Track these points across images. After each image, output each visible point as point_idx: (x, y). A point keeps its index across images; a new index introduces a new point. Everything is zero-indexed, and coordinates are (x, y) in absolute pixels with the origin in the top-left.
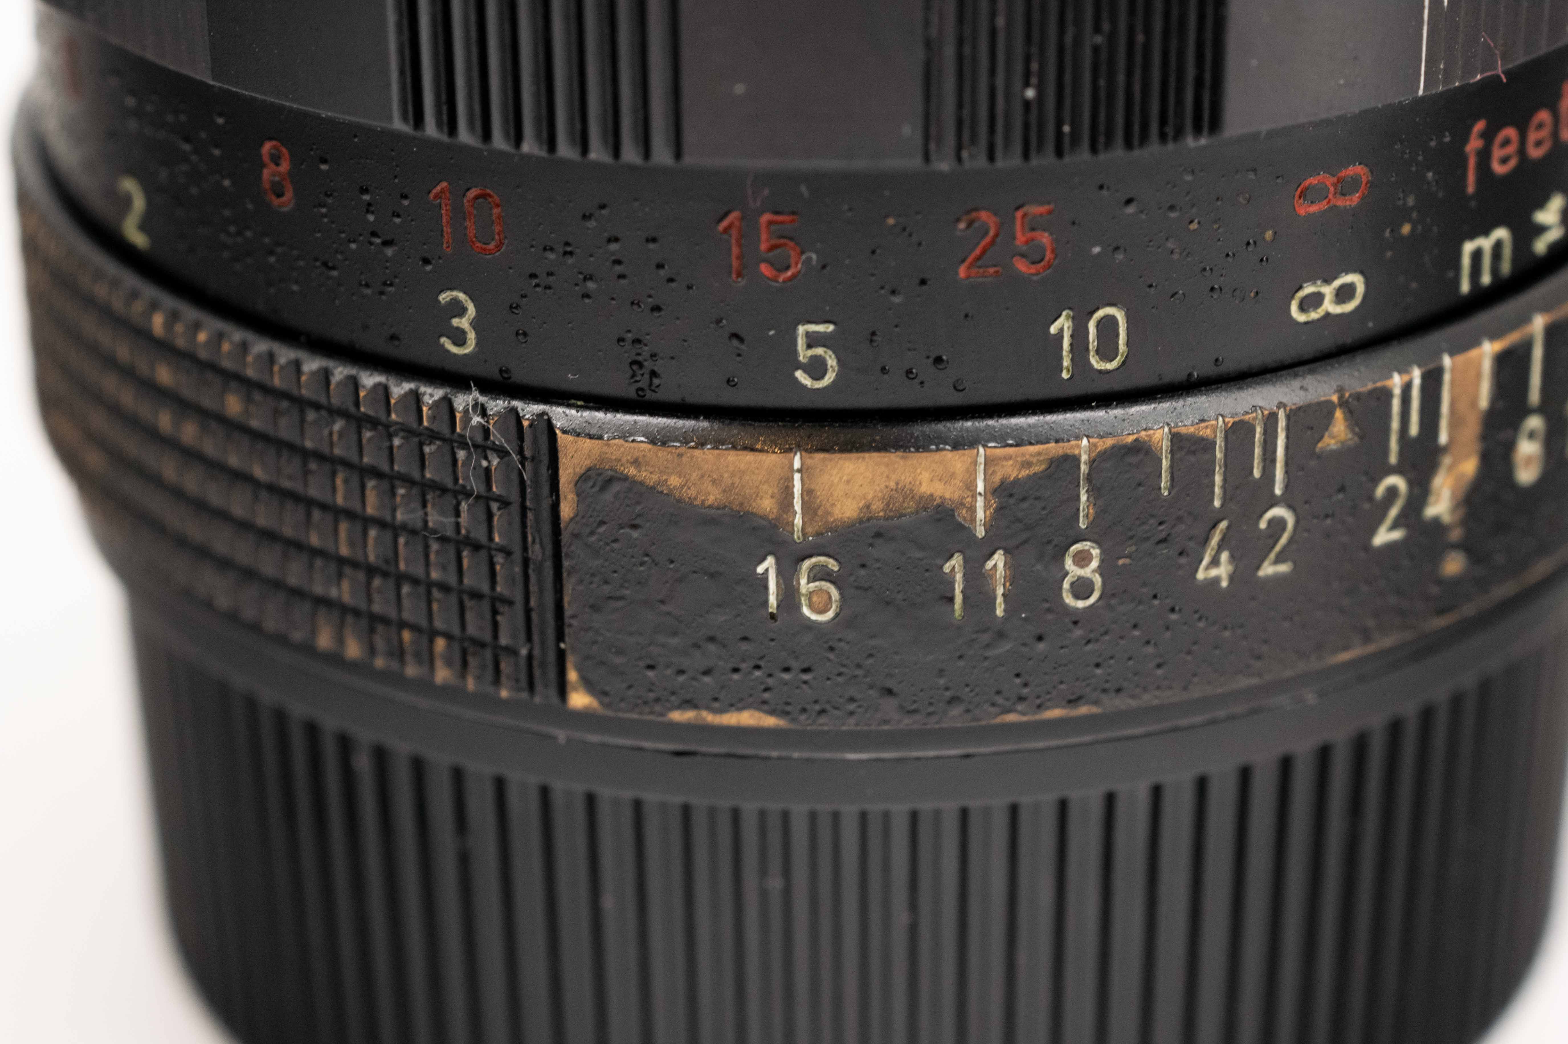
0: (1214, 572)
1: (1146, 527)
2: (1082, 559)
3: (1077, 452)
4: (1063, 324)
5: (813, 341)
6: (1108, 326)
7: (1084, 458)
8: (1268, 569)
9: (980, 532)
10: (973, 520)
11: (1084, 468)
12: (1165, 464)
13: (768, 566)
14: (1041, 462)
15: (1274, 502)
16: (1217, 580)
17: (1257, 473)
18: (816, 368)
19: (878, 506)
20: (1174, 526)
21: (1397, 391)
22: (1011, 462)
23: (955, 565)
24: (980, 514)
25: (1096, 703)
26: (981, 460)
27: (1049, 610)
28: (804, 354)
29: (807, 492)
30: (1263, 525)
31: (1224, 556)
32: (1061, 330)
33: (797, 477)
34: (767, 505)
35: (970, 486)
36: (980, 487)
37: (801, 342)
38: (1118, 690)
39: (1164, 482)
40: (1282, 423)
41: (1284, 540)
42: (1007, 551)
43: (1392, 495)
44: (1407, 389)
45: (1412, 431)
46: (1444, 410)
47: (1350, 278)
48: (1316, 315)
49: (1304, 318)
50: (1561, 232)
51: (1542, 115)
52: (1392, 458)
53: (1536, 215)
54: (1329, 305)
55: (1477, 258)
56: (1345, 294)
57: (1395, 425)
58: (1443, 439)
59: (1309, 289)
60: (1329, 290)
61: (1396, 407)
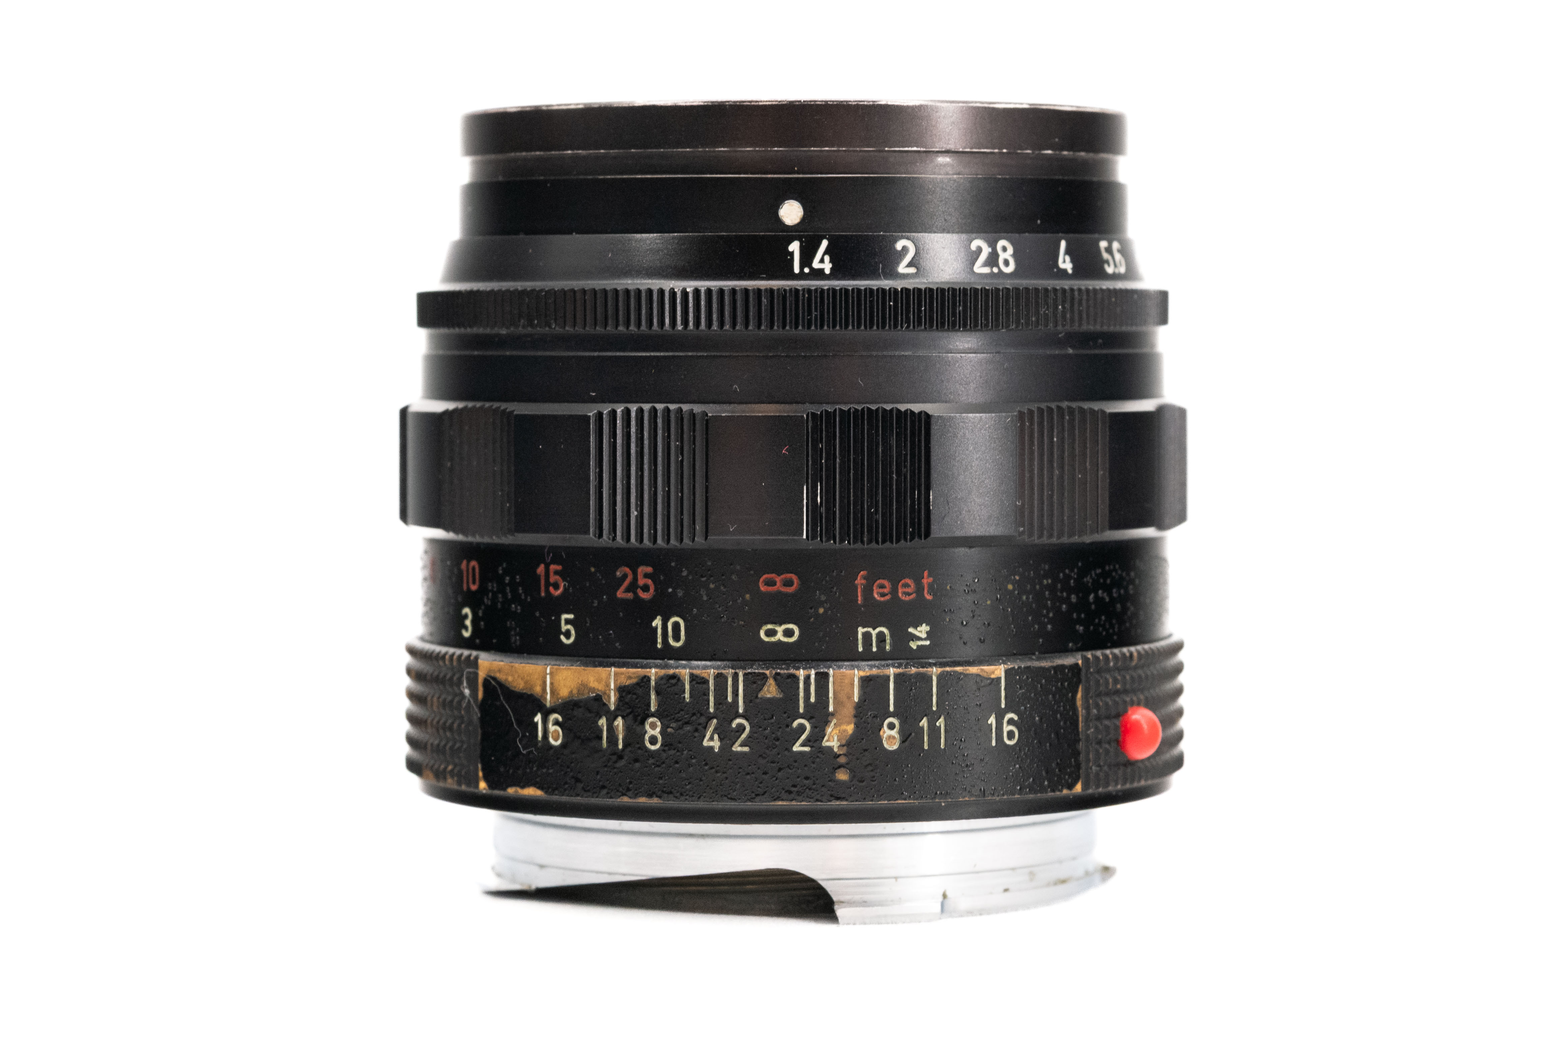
0: (711, 744)
1: (679, 715)
2: (653, 726)
3: (649, 675)
4: (657, 622)
5: (568, 622)
6: (676, 626)
7: (653, 678)
8: (737, 748)
9: (612, 708)
10: (609, 702)
11: (653, 683)
12: (687, 687)
13: (538, 718)
14: (635, 678)
15: (738, 716)
16: (712, 748)
17: (730, 699)
18: (568, 634)
19: (575, 691)
20: (691, 717)
21: (802, 678)
22: (623, 676)
23: (603, 722)
24: (613, 699)
26: (613, 674)
27: (639, 748)
28: (564, 628)
29: (552, 684)
30: (734, 725)
31: (716, 737)
32: (657, 624)
33: (548, 677)
34: (538, 689)
35: (608, 685)
36: (612, 686)
37: (563, 622)
38: (669, 793)
39: (687, 695)
40: (741, 679)
41: (744, 736)
42: (623, 717)
43: (802, 728)
44: (807, 678)
45: (813, 700)
46: (831, 695)
47: (791, 626)
48: (773, 639)
49: (766, 639)
50: (928, 643)
51: (908, 581)
52: (801, 710)
53: (911, 630)
54: (780, 636)
55: (867, 636)
56: (788, 633)
57: (802, 694)
58: (831, 709)
59: (770, 626)
60: (780, 629)
61: (801, 685)
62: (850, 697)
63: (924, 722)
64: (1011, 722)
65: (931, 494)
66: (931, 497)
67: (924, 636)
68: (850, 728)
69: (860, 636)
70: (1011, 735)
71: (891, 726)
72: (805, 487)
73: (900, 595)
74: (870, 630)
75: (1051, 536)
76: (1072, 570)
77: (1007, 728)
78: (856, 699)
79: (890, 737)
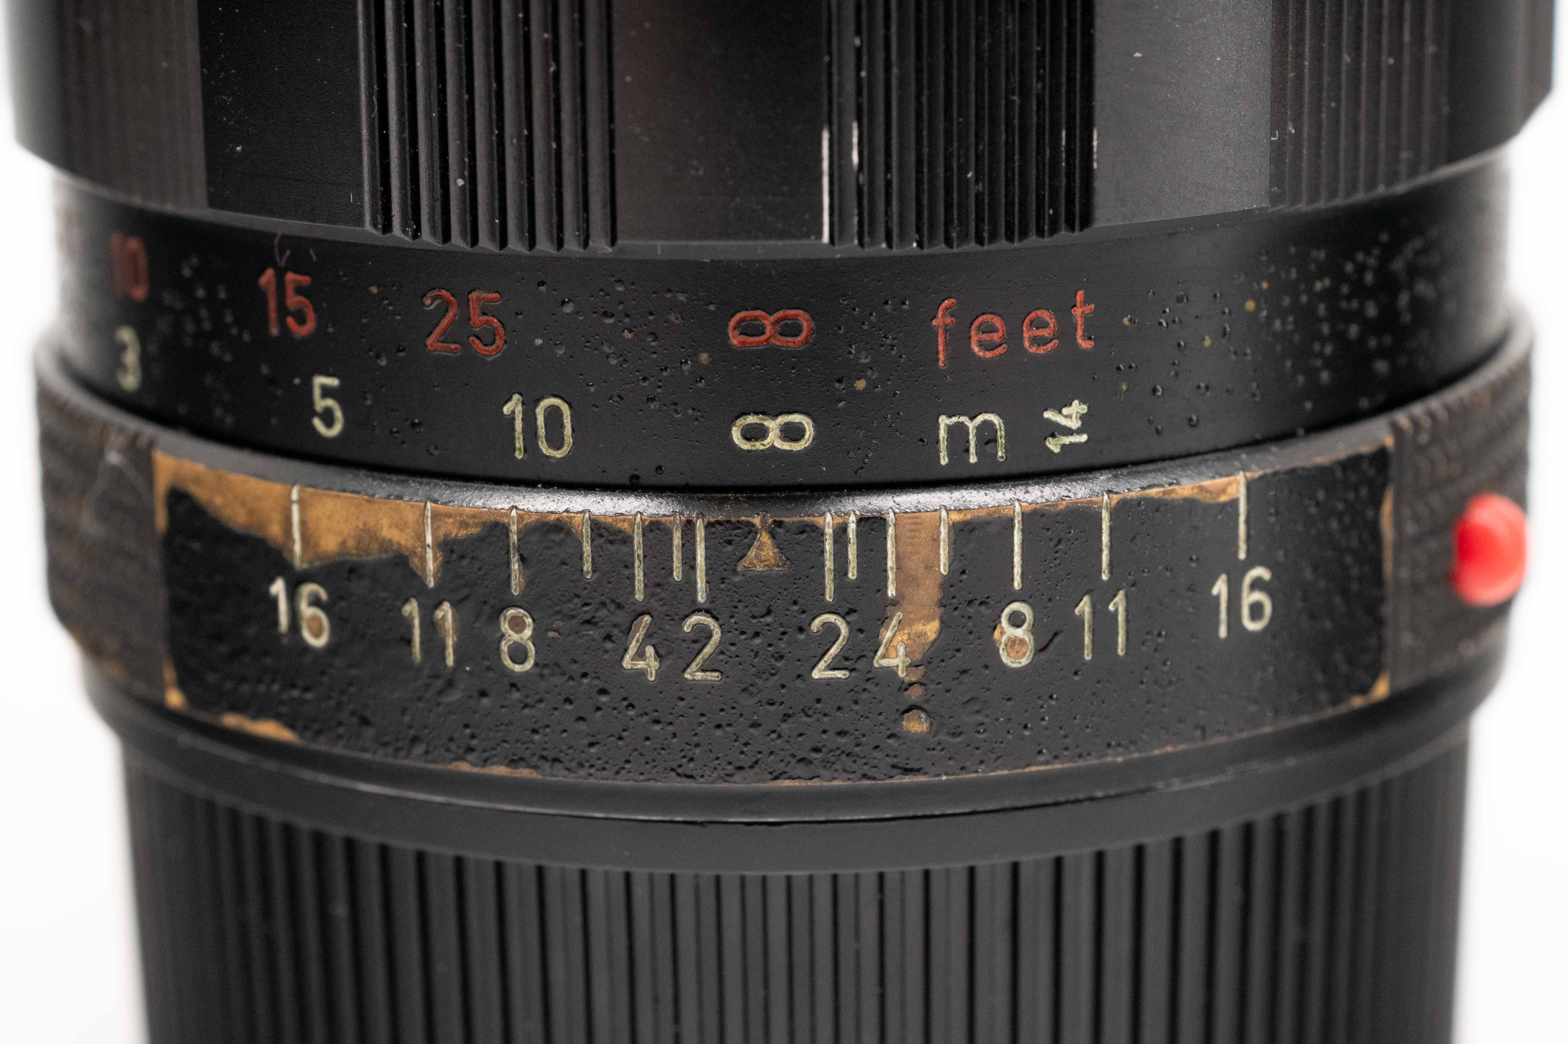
0: (641, 664)
1: (571, 606)
2: (517, 625)
3: (506, 520)
4: (513, 406)
5: (327, 392)
6: (553, 415)
7: (514, 528)
8: (694, 674)
9: (431, 583)
10: (424, 569)
11: (514, 538)
12: (587, 548)
13: (278, 588)
14: (476, 525)
15: (695, 608)
16: (642, 673)
17: (677, 575)
18: (328, 418)
19: (351, 543)
20: (597, 610)
22: (451, 520)
23: (412, 609)
24: (431, 566)
25: (535, 767)
26: (429, 514)
27: (488, 669)
28: (321, 403)
29: (303, 523)
30: (687, 629)
31: (650, 651)
32: (513, 412)
33: (295, 509)
34: (275, 530)
35: (421, 537)
36: (429, 540)
37: (317, 392)
38: (557, 760)
39: (587, 567)
40: (700, 533)
41: (708, 650)
42: (453, 605)
43: (831, 632)
44: (841, 531)
45: (852, 574)
46: (891, 562)
47: (796, 418)
48: (758, 446)
49: (745, 446)
50: (1084, 438)
51: (1045, 315)
52: (829, 597)
53: (1048, 415)
54: (774, 439)
55: (958, 433)
56: (792, 433)
57: (829, 564)
58: (891, 592)
59: (751, 419)
60: (774, 425)
61: (829, 546)
62: (931, 566)
63: (1084, 607)
64: (1257, 584)
65: (1095, 136)
66: (1095, 143)
67: (1075, 424)
68: (931, 629)
69: (942, 434)
70: (1256, 611)
71: (1017, 620)
72: (826, 136)
73: (1027, 344)
74: (964, 419)
75: (1333, 194)
76: (1368, 253)
77: (1249, 598)
78: (943, 570)
79: (1014, 642)
